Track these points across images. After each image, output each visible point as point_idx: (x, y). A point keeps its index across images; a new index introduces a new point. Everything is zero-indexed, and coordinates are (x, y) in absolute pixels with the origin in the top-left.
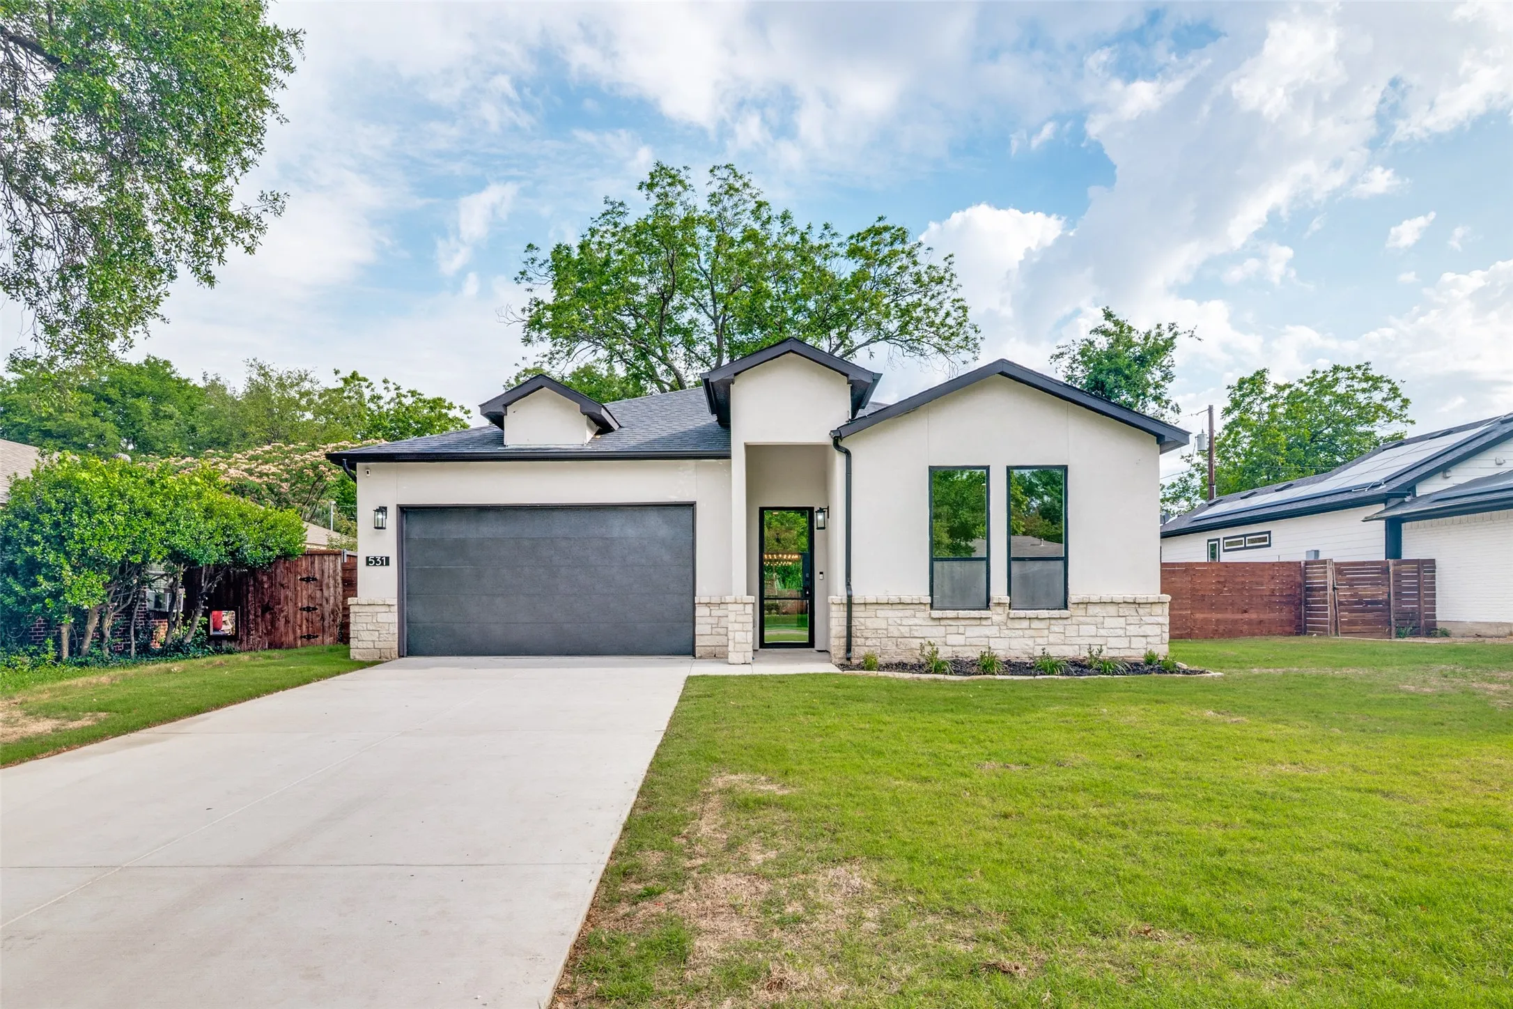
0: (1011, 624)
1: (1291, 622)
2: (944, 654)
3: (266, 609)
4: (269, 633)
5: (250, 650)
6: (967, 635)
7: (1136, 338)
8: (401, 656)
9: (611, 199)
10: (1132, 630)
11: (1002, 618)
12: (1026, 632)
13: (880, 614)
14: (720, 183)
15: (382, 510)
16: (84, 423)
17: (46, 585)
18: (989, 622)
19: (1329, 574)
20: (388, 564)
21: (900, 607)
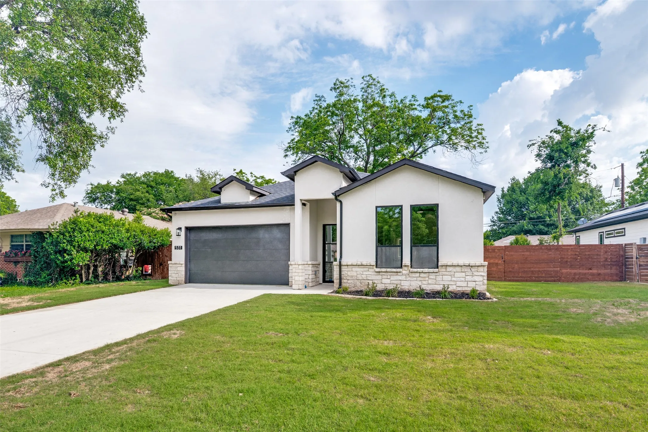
0: (411, 275)
1: (617, 275)
2: (380, 287)
3: (161, 264)
4: (162, 273)
5: (156, 279)
6: (391, 279)
7: (572, 134)
8: (185, 283)
9: (318, 95)
10: (469, 278)
11: (407, 272)
12: (418, 278)
13: (354, 269)
14: (366, 82)
15: (180, 229)
16: (143, 195)
17: (67, 257)
18: (401, 274)
19: (634, 250)
20: (182, 249)
21: (362, 267)
